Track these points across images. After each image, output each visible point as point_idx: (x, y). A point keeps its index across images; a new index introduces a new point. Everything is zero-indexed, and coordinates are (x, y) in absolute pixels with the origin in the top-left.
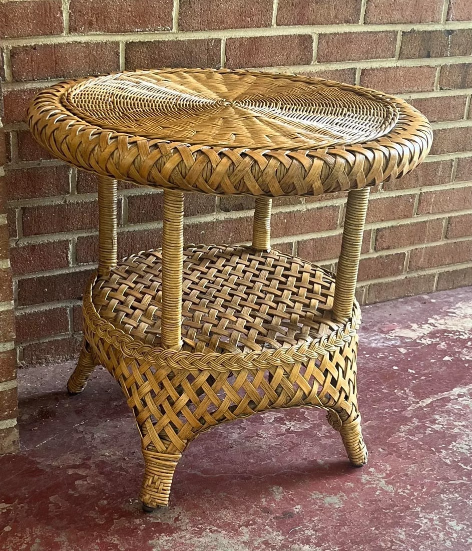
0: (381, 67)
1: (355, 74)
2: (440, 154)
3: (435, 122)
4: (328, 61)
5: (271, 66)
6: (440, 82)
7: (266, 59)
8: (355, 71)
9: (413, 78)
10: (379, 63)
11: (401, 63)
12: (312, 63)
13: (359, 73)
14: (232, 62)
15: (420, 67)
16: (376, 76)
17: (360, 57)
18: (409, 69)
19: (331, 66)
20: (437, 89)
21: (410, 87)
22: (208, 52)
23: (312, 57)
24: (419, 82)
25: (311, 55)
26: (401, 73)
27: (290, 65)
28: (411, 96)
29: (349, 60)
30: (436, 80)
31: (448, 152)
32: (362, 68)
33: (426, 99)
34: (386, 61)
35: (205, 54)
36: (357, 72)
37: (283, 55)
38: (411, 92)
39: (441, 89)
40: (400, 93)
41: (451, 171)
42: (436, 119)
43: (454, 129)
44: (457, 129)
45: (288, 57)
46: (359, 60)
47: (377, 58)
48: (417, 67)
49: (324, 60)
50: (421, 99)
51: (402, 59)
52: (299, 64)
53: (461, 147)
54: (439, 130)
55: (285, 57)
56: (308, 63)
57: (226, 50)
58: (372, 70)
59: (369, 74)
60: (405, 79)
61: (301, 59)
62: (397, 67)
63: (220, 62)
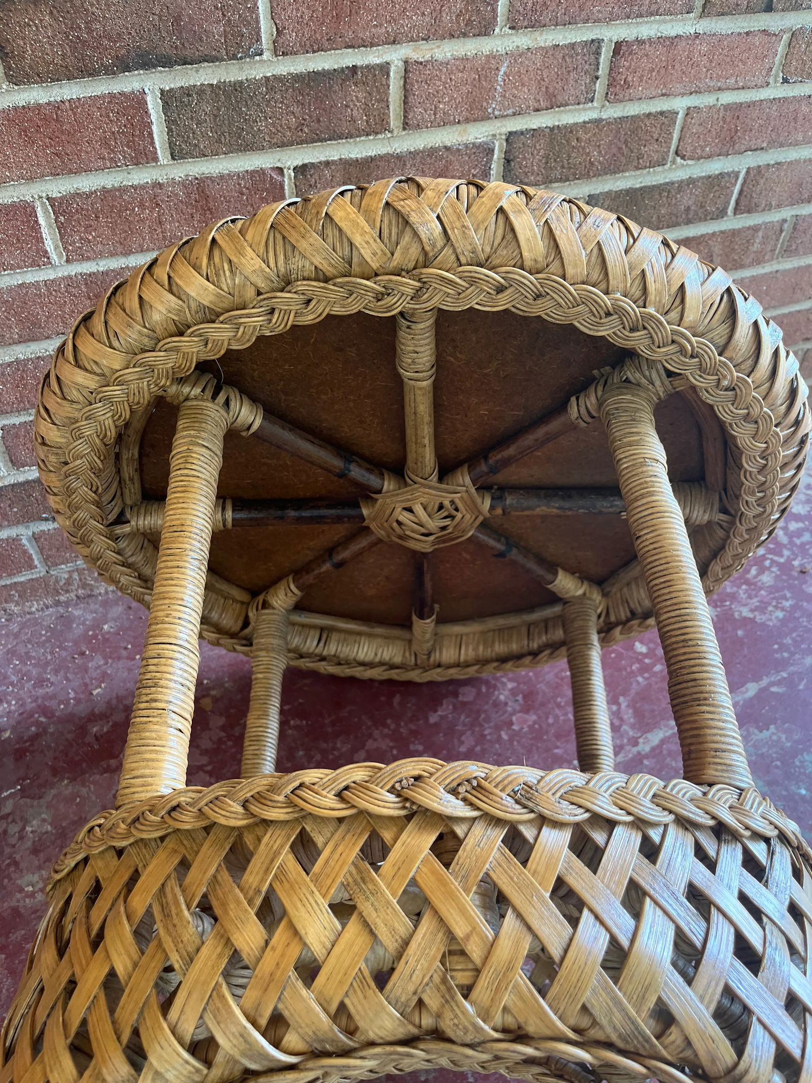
0: (659, 34)
1: (598, 53)
2: (764, 210)
3: (762, 149)
4: (535, 25)
5: (394, 42)
6: (785, 66)
7: (381, 25)
8: (599, 47)
9: (728, 59)
10: (655, 26)
11: (706, 26)
12: (497, 30)
13: (608, 51)
14: (291, 37)
15: (747, 33)
16: (647, 55)
17: (611, 13)
18: (722, 38)
19: (544, 37)
20: (776, 81)
21: (719, 78)
22: (224, 15)
23: (495, 18)
24: (741, 66)
25: (494, 11)
26: (704, 48)
27: (443, 38)
28: (720, 96)
29: (587, 21)
30: (777, 63)
31: (779, 206)
32: (615, 40)
33: (750, 105)
34: (671, 20)
35: (218, 22)
36: (604, 49)
37: (423, 14)
38: (719, 89)
39: (785, 81)
40: (696, 92)
41: (778, 240)
42: (764, 145)
43: (797, 161)
44: (805, 161)
45: (437, 19)
46: (611, 19)
47: (652, 14)
48: (740, 34)
49: (526, 23)
50: (741, 104)
51: (709, 15)
52: (465, 35)
53: (806, 196)
54: (768, 165)
55: (427, 19)
56: (485, 30)
57: (272, 7)
58: (640, 42)
59: (630, 53)
60: (711, 62)
61: (469, 23)
62: (697, 35)
63: (259, 39)
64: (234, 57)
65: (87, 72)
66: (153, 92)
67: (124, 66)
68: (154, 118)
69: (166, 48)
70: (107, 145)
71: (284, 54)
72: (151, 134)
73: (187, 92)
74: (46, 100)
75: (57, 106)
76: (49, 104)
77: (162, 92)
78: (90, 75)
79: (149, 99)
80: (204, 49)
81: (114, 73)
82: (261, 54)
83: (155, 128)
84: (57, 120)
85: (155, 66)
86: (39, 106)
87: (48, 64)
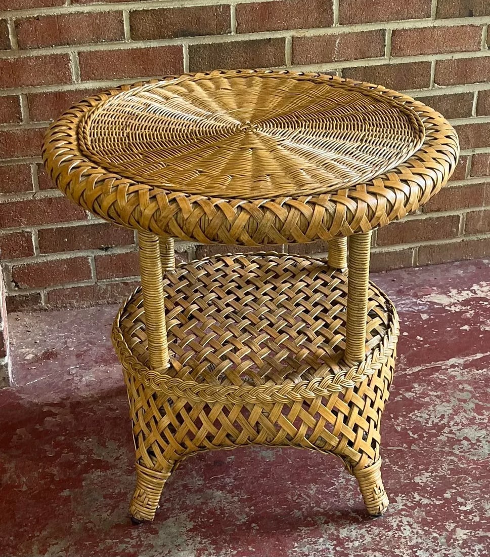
0: (414, 27)
1: (384, 35)
4: (351, 23)
5: (287, 29)
6: (488, 41)
7: (281, 23)
8: (384, 33)
9: (454, 38)
10: (412, 24)
11: (438, 23)
12: (334, 25)
13: (389, 34)
14: (243, 26)
15: (462, 26)
16: (409, 36)
17: (388, 18)
18: (449, 28)
19: (356, 28)
20: (484, 48)
21: (451, 46)
22: (217, 18)
23: (333, 19)
24: (462, 41)
25: (332, 17)
26: (439, 33)
27: (309, 28)
28: (454, 56)
29: (377, 21)
30: (482, 40)
32: (392, 29)
33: (473, 59)
34: (420, 21)
35: (214, 21)
36: (387, 34)
37: (300, 18)
40: (440, 53)
45: (306, 20)
46: (388, 21)
47: (409, 18)
48: (458, 26)
49: (347, 22)
50: (466, 59)
51: (439, 18)
52: (319, 27)
55: (302, 20)
56: (329, 24)
57: (236, 15)
58: (405, 30)
59: (401, 35)
60: (445, 39)
61: (320, 22)
62: (434, 27)
63: (230, 27)
64: (220, 34)
65: (162, 37)
66: (185, 46)
67: (176, 35)
68: (184, 56)
69: (193, 30)
70: (164, 65)
71: (240, 33)
72: (183, 62)
73: (199, 46)
74: (144, 47)
75: (147, 49)
76: (145, 48)
77: (189, 46)
78: (163, 38)
79: (184, 49)
80: (207, 30)
81: (171, 38)
82: (231, 33)
83: (184, 60)
84: (147, 55)
85: (188, 36)
86: (141, 49)
87: (147, 33)
